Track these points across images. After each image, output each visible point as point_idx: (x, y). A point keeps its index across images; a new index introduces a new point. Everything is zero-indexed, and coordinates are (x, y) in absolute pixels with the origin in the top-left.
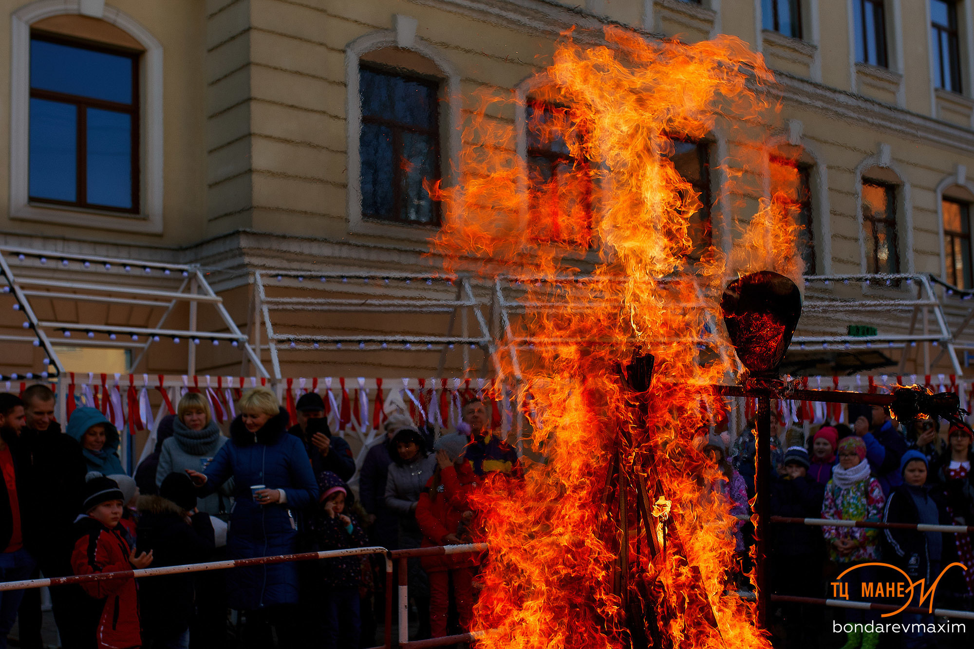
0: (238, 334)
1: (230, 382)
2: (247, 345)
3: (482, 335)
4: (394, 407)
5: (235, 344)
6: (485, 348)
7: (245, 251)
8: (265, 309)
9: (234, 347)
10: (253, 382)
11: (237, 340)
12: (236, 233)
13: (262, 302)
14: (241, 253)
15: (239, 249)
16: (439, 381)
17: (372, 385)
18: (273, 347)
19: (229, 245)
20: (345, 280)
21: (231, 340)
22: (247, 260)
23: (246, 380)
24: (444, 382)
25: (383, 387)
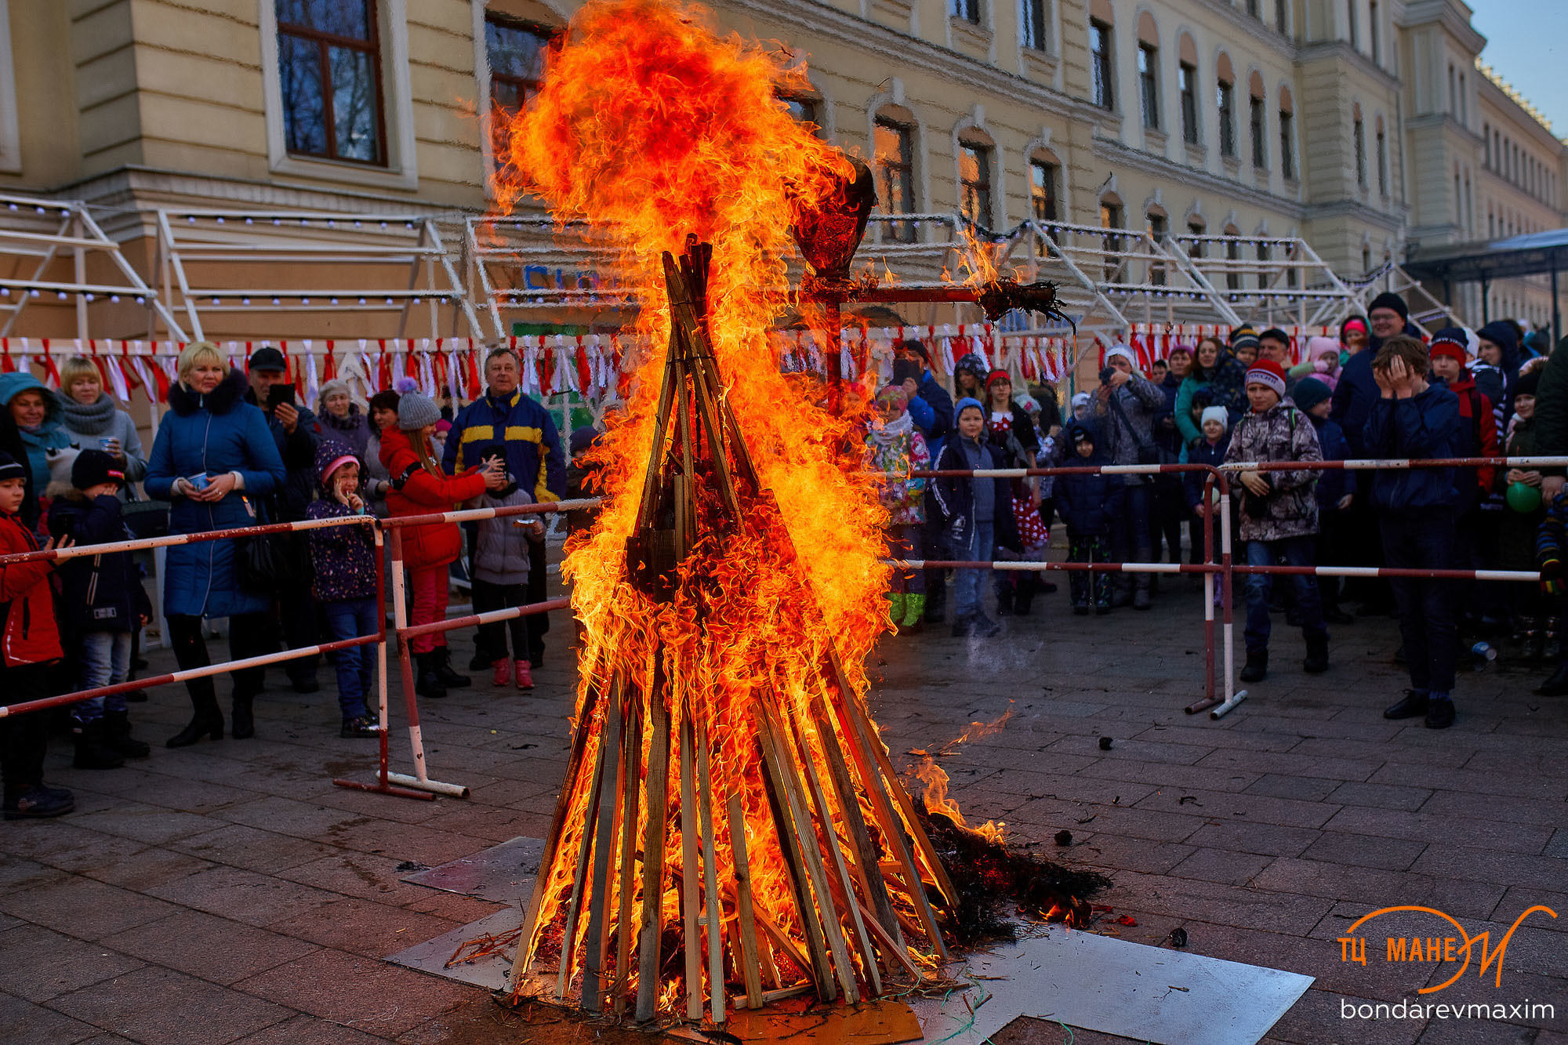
0: (143, 289)
1: (138, 347)
2: (157, 303)
3: (450, 286)
4: (350, 375)
5: (141, 300)
6: (455, 303)
7: (137, 194)
8: (176, 258)
9: (139, 305)
10: (168, 347)
11: (143, 296)
12: (123, 172)
13: (171, 250)
14: (131, 195)
15: (130, 190)
16: (405, 343)
17: (322, 347)
18: (191, 307)
19: (116, 185)
20: (277, 222)
21: (136, 296)
22: (140, 205)
23: (159, 345)
24: (411, 344)
25: (335, 350)
